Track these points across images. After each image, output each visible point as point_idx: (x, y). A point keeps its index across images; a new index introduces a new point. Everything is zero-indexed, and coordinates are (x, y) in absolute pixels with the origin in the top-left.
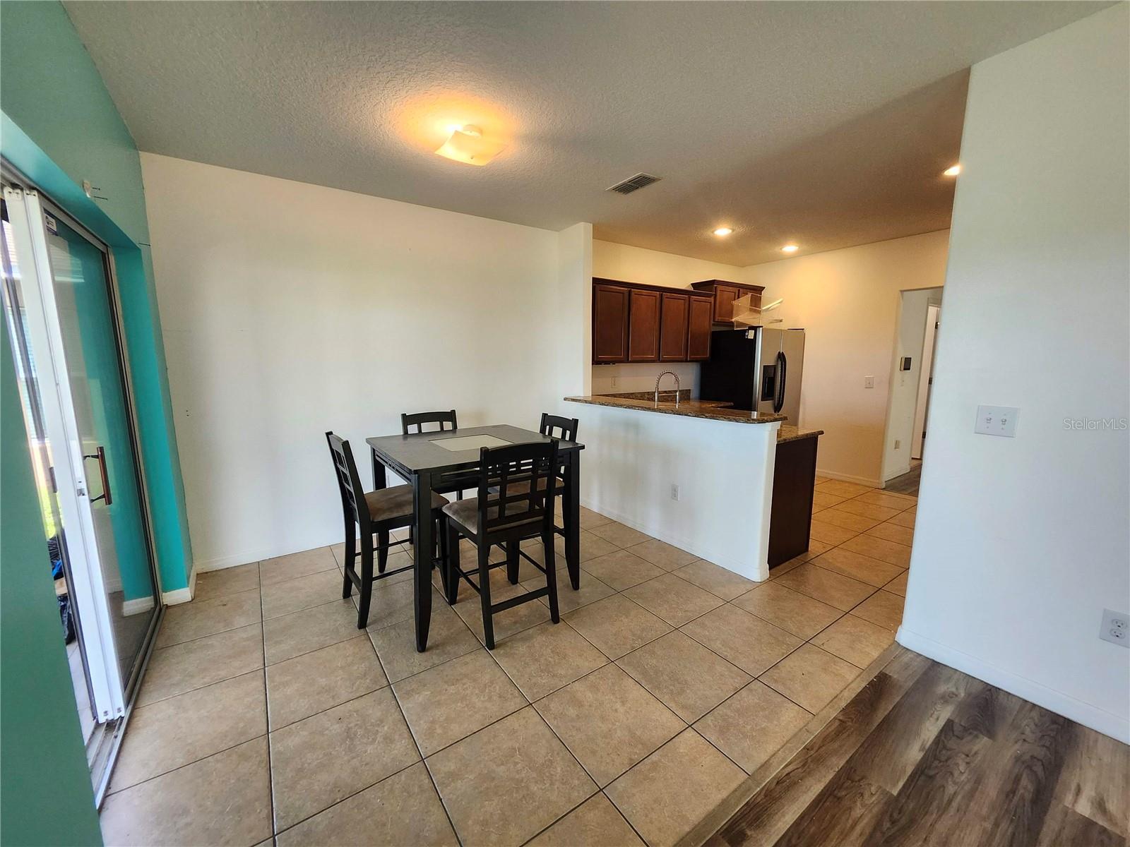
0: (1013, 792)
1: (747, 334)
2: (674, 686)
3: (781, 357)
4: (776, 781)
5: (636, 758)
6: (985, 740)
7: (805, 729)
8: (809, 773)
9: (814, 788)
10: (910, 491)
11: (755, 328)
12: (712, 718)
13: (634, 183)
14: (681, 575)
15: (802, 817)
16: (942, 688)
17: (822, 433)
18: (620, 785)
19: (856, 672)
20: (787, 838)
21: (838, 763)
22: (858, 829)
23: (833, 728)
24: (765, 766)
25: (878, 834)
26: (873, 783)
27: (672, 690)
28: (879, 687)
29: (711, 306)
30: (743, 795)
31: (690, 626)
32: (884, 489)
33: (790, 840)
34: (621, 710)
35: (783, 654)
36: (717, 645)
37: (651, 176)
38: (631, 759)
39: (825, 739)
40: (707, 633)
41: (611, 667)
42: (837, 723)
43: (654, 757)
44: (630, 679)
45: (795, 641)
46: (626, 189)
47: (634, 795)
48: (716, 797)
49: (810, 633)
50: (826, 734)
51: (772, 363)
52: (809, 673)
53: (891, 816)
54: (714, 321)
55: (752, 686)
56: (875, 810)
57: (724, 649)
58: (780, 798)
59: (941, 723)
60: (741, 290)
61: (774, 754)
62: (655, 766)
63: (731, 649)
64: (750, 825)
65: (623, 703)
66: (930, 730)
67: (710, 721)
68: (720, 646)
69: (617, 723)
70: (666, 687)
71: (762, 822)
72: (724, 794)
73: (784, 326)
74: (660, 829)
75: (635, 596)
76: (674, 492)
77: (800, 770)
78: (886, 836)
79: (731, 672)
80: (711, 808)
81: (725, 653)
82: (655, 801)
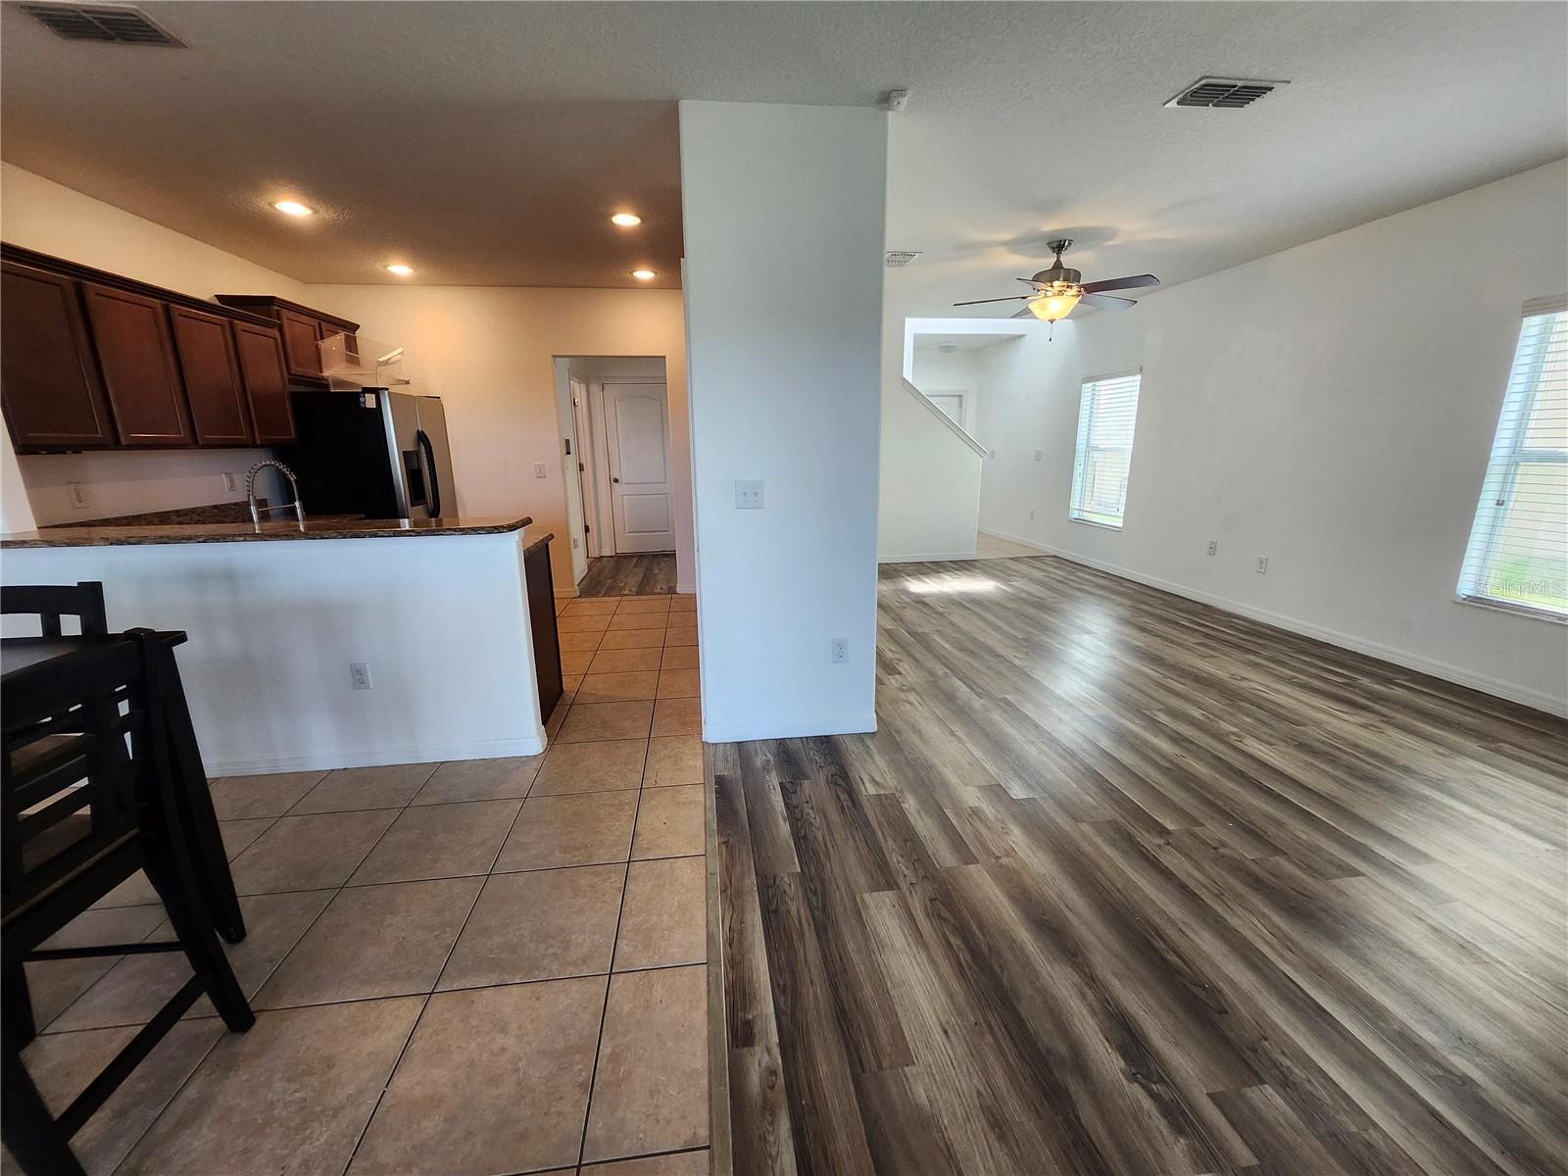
0: (843, 808)
1: (362, 399)
2: (552, 946)
3: (422, 437)
4: (727, 945)
5: (585, 1076)
6: (806, 783)
7: (709, 875)
8: (742, 910)
9: (755, 919)
10: (603, 592)
11: (376, 391)
12: (626, 942)
13: (102, 21)
14: (429, 800)
15: (769, 957)
16: (758, 762)
17: (552, 536)
18: (597, 1129)
19: (701, 789)
20: (776, 988)
21: (751, 881)
22: (804, 922)
23: (724, 854)
24: (710, 939)
25: (816, 913)
26: (782, 875)
27: (554, 954)
28: (723, 789)
29: (276, 343)
30: (718, 988)
31: (505, 858)
32: (579, 597)
33: (779, 985)
34: (510, 1041)
35: (631, 816)
36: (558, 858)
37: (163, 26)
38: (580, 1085)
39: (728, 872)
40: (534, 852)
41: (437, 1004)
42: (723, 846)
43: (606, 1050)
44: (485, 992)
45: (630, 796)
46: (72, 25)
47: (623, 1119)
48: (700, 1017)
49: (637, 778)
50: (724, 864)
51: (411, 448)
52: (668, 818)
53: (811, 890)
54: (289, 373)
55: (632, 872)
56: (800, 894)
57: (569, 856)
58: (743, 956)
59: (778, 789)
60: (323, 324)
61: (708, 922)
62: (616, 1058)
63: (578, 849)
64: (745, 1009)
65: (504, 1030)
66: (777, 799)
67: (626, 947)
68: (562, 855)
69: (520, 1064)
70: (544, 956)
71: (750, 994)
72: (704, 1005)
73: (413, 390)
74: (683, 1117)
75: (380, 874)
76: (358, 676)
77: (735, 916)
78: (820, 907)
79: (600, 875)
80: (705, 1032)
81: (576, 859)
82: (651, 1096)
